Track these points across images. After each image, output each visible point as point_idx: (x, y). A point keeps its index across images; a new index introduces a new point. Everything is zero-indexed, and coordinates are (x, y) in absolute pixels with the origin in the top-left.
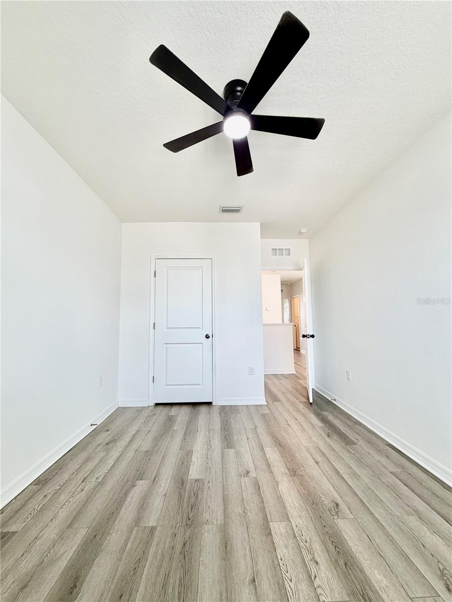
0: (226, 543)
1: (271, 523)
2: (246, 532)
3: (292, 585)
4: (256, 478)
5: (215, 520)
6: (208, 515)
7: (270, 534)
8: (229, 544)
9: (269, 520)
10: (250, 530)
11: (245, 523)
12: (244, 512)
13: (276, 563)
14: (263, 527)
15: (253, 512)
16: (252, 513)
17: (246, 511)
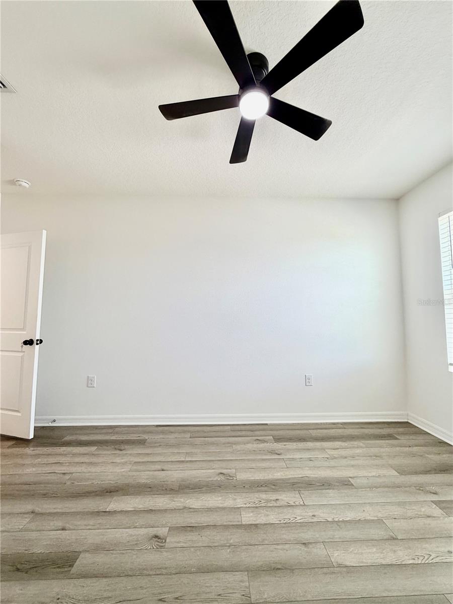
0: (274, 569)
1: (244, 523)
2: (256, 546)
3: (298, 518)
4: (171, 529)
5: (241, 584)
6: (234, 595)
7: (256, 525)
8: (273, 566)
9: (240, 523)
10: (252, 542)
11: (244, 547)
12: (229, 546)
13: (283, 525)
14: (249, 531)
15: (229, 537)
16: (231, 539)
17: (228, 545)
